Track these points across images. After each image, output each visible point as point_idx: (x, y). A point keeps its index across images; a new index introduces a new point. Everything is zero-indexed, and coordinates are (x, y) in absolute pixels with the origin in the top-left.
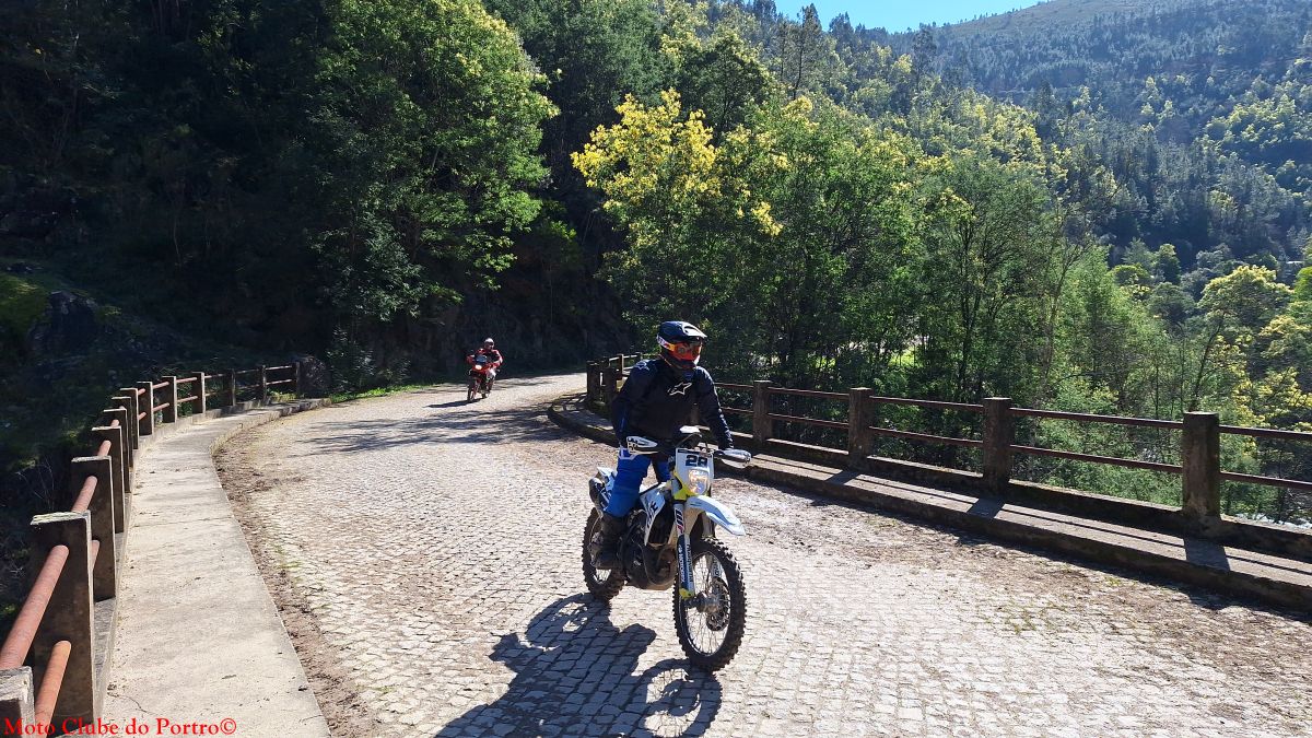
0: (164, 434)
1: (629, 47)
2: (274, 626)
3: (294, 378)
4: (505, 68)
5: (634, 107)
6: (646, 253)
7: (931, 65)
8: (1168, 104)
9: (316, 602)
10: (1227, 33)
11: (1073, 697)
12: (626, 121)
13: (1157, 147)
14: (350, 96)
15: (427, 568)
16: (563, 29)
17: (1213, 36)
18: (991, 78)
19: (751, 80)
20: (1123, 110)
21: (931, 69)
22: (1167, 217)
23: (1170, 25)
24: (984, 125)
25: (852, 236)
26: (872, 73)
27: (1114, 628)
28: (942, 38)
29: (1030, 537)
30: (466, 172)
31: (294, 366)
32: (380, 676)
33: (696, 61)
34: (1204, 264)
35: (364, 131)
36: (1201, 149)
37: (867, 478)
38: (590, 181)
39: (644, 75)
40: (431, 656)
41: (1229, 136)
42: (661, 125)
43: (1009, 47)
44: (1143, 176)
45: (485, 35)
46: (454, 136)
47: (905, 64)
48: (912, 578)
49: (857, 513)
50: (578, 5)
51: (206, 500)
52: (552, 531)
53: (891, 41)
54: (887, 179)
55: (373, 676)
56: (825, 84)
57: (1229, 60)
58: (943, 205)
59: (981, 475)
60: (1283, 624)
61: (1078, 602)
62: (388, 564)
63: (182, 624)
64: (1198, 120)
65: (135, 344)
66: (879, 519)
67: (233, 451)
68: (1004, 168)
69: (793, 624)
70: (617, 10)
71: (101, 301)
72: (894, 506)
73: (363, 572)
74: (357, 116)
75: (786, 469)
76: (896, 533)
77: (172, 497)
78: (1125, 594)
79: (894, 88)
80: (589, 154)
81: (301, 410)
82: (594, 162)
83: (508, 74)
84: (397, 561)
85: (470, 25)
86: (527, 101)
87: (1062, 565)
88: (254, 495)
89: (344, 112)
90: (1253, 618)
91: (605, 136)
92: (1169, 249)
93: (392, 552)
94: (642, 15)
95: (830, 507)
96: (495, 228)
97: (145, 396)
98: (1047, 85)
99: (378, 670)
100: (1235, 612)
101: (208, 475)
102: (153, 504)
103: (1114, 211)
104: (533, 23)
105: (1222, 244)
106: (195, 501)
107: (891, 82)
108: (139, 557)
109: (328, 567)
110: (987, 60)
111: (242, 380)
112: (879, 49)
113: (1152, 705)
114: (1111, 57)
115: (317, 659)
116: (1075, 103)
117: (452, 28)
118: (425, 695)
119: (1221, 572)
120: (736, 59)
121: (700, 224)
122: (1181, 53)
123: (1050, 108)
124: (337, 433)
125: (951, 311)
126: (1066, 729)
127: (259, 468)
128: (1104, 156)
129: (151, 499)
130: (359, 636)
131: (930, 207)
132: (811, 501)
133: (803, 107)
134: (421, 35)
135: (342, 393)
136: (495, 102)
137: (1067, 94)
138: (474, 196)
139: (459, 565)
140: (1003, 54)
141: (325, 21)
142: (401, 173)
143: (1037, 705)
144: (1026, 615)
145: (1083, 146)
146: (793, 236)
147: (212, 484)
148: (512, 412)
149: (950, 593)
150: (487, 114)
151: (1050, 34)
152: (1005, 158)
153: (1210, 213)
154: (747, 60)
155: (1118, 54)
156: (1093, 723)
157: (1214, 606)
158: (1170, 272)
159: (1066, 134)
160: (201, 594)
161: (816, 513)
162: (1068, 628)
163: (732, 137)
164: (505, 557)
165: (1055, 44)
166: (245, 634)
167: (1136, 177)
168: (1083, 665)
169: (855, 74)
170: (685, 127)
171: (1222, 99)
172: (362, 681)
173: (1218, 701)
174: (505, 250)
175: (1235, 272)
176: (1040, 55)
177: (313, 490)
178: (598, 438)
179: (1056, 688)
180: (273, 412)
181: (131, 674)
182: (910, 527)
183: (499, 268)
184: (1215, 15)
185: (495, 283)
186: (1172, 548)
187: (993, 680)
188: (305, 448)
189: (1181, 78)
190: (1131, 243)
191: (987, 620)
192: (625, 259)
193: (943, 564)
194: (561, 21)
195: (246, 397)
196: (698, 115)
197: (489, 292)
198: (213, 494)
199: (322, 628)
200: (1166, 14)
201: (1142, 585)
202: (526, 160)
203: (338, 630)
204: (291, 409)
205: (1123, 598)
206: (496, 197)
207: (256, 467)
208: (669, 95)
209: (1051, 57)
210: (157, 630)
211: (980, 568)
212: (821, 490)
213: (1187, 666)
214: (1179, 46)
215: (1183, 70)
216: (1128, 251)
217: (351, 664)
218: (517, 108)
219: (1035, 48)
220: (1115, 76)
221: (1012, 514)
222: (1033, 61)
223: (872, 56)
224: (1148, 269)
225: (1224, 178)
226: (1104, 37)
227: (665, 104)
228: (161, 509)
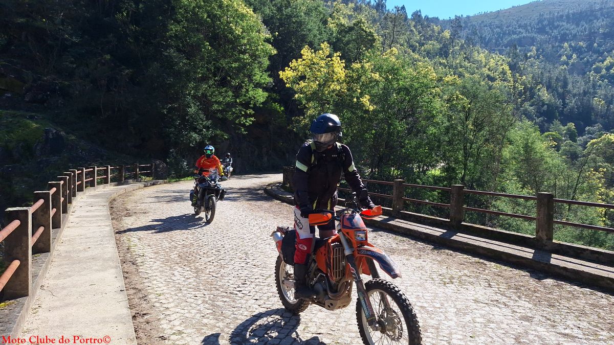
0: (89, 192)
1: (313, 24)
2: (116, 267)
3: (151, 170)
4: (252, 32)
5: (308, 51)
6: (312, 117)
7: (459, 35)
8: (574, 56)
9: (139, 260)
10: (605, 22)
11: (459, 310)
12: (304, 57)
13: (568, 77)
14: (182, 42)
15: (192, 250)
16: (283, 15)
17: (597, 24)
18: (488, 42)
19: (369, 40)
20: (552, 58)
21: (460, 37)
22: (572, 109)
23: (577, 18)
24: (484, 64)
26: (431, 38)
27: (489, 285)
28: (465, 22)
29: (465, 247)
30: (233, 79)
31: (152, 165)
32: (159, 289)
33: (344, 31)
34: (589, 133)
35: (188, 59)
36: (590, 78)
37: (399, 220)
38: (288, 85)
39: (319, 37)
40: (183, 283)
41: (604, 72)
42: (321, 59)
43: (498, 27)
44: (560, 90)
45: (243, 17)
46: (229, 62)
47: (447, 34)
48: (405, 262)
49: (391, 235)
50: (289, 3)
51: (101, 218)
52: (251, 237)
53: (441, 24)
55: (156, 289)
56: (408, 43)
57: (605, 36)
58: (454, 100)
59: (449, 220)
60: (568, 287)
61: (478, 274)
62: (176, 247)
63: (78, 265)
64: (589, 64)
65: (81, 152)
66: (400, 238)
67: (119, 200)
68: (493, 85)
70: (308, 6)
71: (67, 133)
72: (408, 233)
73: (164, 250)
74: (184, 52)
76: (406, 244)
77: (86, 217)
78: (501, 272)
79: (441, 45)
80: (287, 72)
81: (154, 184)
82: (289, 76)
83: (254, 34)
84: (180, 246)
85: (237, 11)
86: (262, 47)
87: (477, 259)
88: (123, 218)
89: (179, 50)
90: (556, 284)
91: (296, 64)
92: (572, 125)
93: (178, 243)
94: (320, 9)
95: (380, 233)
96: (246, 105)
97: (80, 175)
98: (515, 46)
99: (159, 287)
100: (549, 281)
101: (105, 209)
102: (78, 219)
103: (546, 106)
104: (268, 12)
105: (599, 124)
106: (96, 218)
107: (440, 42)
108: (66, 239)
109: (149, 247)
110: (487, 33)
111: (128, 170)
112: (435, 27)
113: (493, 315)
114: (547, 33)
115: (134, 282)
116: (529, 54)
117: (229, 13)
118: (177, 297)
119: (546, 264)
120: (363, 30)
121: (337, 105)
122: (582, 32)
123: (516, 57)
124: (167, 194)
125: (458, 150)
126: (450, 322)
127: (129, 207)
128: (542, 80)
129: (77, 217)
130: (155, 274)
131: (449, 101)
132: (371, 230)
133: (393, 52)
134: (215, 16)
135: (173, 178)
136: (248, 47)
137: (525, 50)
138: (237, 90)
139: (206, 249)
140: (495, 31)
141: (173, 8)
142: (204, 79)
143: (441, 312)
144: (452, 278)
145: (531, 75)
146: (381, 112)
147: (105, 211)
148: (248, 189)
149: (421, 268)
150: (244, 52)
151: (518, 21)
152: (492, 79)
153: (593, 109)
154: (368, 30)
155: (551, 31)
156: (464, 320)
157: (540, 279)
158: (572, 136)
159: (524, 69)
160: (90, 253)
162: (469, 284)
163: (353, 65)
164: (227, 246)
165: (520, 26)
166: (104, 270)
167: (557, 91)
168: (469, 298)
169: (422, 38)
170: (332, 60)
171: (601, 54)
172: (151, 291)
173: (524, 314)
174: (250, 116)
175: (603, 137)
176: (513, 31)
178: (283, 200)
179: (453, 306)
180: (141, 185)
181: (51, 282)
182: (413, 242)
183: (247, 124)
184: (599, 14)
185: (245, 131)
186: (528, 253)
187: (426, 302)
188: (150, 200)
189: (581, 43)
190: (554, 122)
191: (433, 279)
192: (302, 120)
193: (422, 257)
194: (281, 11)
195: (129, 178)
196: (338, 54)
197: (243, 135)
198: (105, 216)
199: (139, 270)
200: (575, 13)
201: (511, 269)
202: (261, 74)
203: (147, 272)
204: (149, 184)
205: (499, 274)
206: (247, 90)
207: (127, 207)
208: (325, 45)
209: (518, 32)
210: (66, 266)
211: (439, 259)
212: (377, 225)
213: (516, 301)
214: (580, 28)
215: (582, 40)
216: (552, 126)
217: (148, 284)
218: (257, 50)
219: (510, 28)
220: (548, 42)
221: (460, 237)
222: (509, 34)
223: (431, 30)
224: (562, 135)
225: (600, 92)
226: (544, 23)
227: (322, 49)
228: (81, 221)
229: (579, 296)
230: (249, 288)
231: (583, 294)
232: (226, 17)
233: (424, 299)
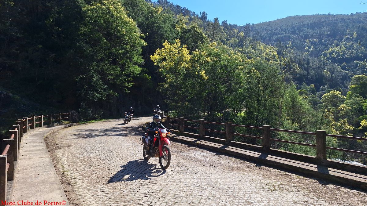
0: (30, 133)
1: (167, 27)
2: (60, 189)
3: (69, 117)
4: (132, 32)
5: (167, 44)
6: (170, 83)
7: (249, 35)
8: (312, 47)
9: (72, 182)
10: (327, 29)
12: (166, 47)
13: (309, 58)
14: (88, 38)
15: (105, 172)
16: (149, 22)
17: (324, 29)
18: (265, 39)
19: (200, 37)
20: (300, 48)
21: (249, 36)
22: (312, 77)
23: (312, 26)
24: (263, 51)
25: (227, 80)
26: (233, 36)
27: (298, 190)
28: (252, 28)
29: (275, 164)
30: (121, 60)
31: (69, 113)
33: (185, 31)
34: (322, 90)
35: (92, 48)
36: (321, 59)
37: (231, 147)
38: (155, 63)
39: (171, 35)
40: (106, 198)
41: (328, 56)
42: (175, 48)
43: (270, 30)
44: (306, 66)
45: (127, 23)
46: (118, 50)
47: (242, 34)
48: (243, 176)
49: (228, 157)
51: (42, 152)
53: (238, 28)
54: (237, 65)
56: (220, 39)
57: (328, 36)
58: (252, 72)
59: (262, 147)
60: (344, 189)
61: (288, 183)
62: (94, 171)
63: (33, 188)
64: (320, 51)
65: (23, 106)
66: (234, 159)
67: (50, 138)
68: (269, 63)
69: (209, 189)
70: (164, 17)
71: (14, 94)
72: (238, 155)
73: (87, 173)
74: (90, 44)
75: (208, 144)
76: (239, 163)
77: (31, 151)
79: (239, 41)
80: (155, 56)
81: (71, 126)
82: (156, 58)
83: (133, 34)
84: (97, 170)
85: (123, 20)
86: (138, 41)
87: (284, 172)
88: (56, 150)
89: (86, 42)
90: (336, 187)
91: (160, 51)
92: (313, 86)
93: (95, 167)
94: (171, 19)
95: (221, 156)
96: (129, 76)
97: (25, 122)
98: (280, 41)
99: (90, 202)
100: (331, 186)
101: (43, 145)
102: (26, 153)
103: (298, 75)
104: (140, 20)
105: (327, 85)
106: (39, 152)
107: (238, 39)
108: (21, 168)
109: (77, 172)
110: (264, 34)
111: (54, 117)
112: (235, 30)
114: (297, 34)
115: (72, 198)
116: (287, 46)
117: (118, 21)
119: (327, 175)
120: (196, 31)
121: (186, 76)
123: (281, 47)
124: (81, 133)
125: (254, 101)
127: (58, 143)
128: (295, 60)
129: (26, 151)
130: (85, 192)
131: (249, 73)
132: (215, 154)
133: (214, 45)
134: (109, 22)
135: (83, 121)
136: (129, 41)
137: (285, 43)
138: (123, 67)
139: (115, 171)
140: (268, 32)
141: (82, 17)
142: (102, 60)
144: (274, 186)
145: (289, 57)
146: (211, 80)
147: (43, 147)
148: (132, 127)
149: (253, 180)
150: (127, 44)
151: (281, 28)
152: (269, 60)
153: (324, 76)
154: (199, 32)
155: (299, 33)
157: (325, 184)
158: (313, 92)
159: (285, 54)
160: (39, 179)
161: (217, 157)
162: (285, 190)
163: (194, 52)
165: (282, 30)
166: (51, 191)
167: (304, 66)
168: (290, 200)
169: (228, 36)
170: (182, 50)
171: (326, 46)
174: (131, 81)
175: (331, 92)
176: (278, 33)
177: (73, 149)
180: (63, 126)
182: (242, 161)
183: (129, 86)
184: (324, 24)
185: (128, 91)
186: (313, 168)
188: (71, 137)
189: (316, 40)
190: (303, 84)
191: (263, 188)
192: (165, 85)
193: (251, 172)
194: (148, 20)
195: (55, 122)
196: (185, 46)
197: (126, 93)
198: (44, 150)
199: (74, 189)
200: (311, 23)
201: (306, 178)
202: (138, 57)
203: (79, 190)
204: (68, 126)
205: (300, 182)
206: (129, 67)
207: (57, 142)
208: (177, 41)
209: (281, 33)
210: (26, 190)
211: (261, 173)
212: (218, 151)
213: (318, 201)
214: (315, 32)
215: (316, 38)
216: (302, 86)
217: (82, 200)
218: (135, 43)
219: (277, 31)
220: (298, 39)
221: (270, 158)
222: (276, 34)
223: (233, 32)
224: (307, 91)
225: (327, 67)
226: (295, 29)
227: (176, 43)
228: (28, 154)
229: (352, 196)
230: (149, 200)
231: (354, 194)
232: (115, 23)
233: (263, 202)
